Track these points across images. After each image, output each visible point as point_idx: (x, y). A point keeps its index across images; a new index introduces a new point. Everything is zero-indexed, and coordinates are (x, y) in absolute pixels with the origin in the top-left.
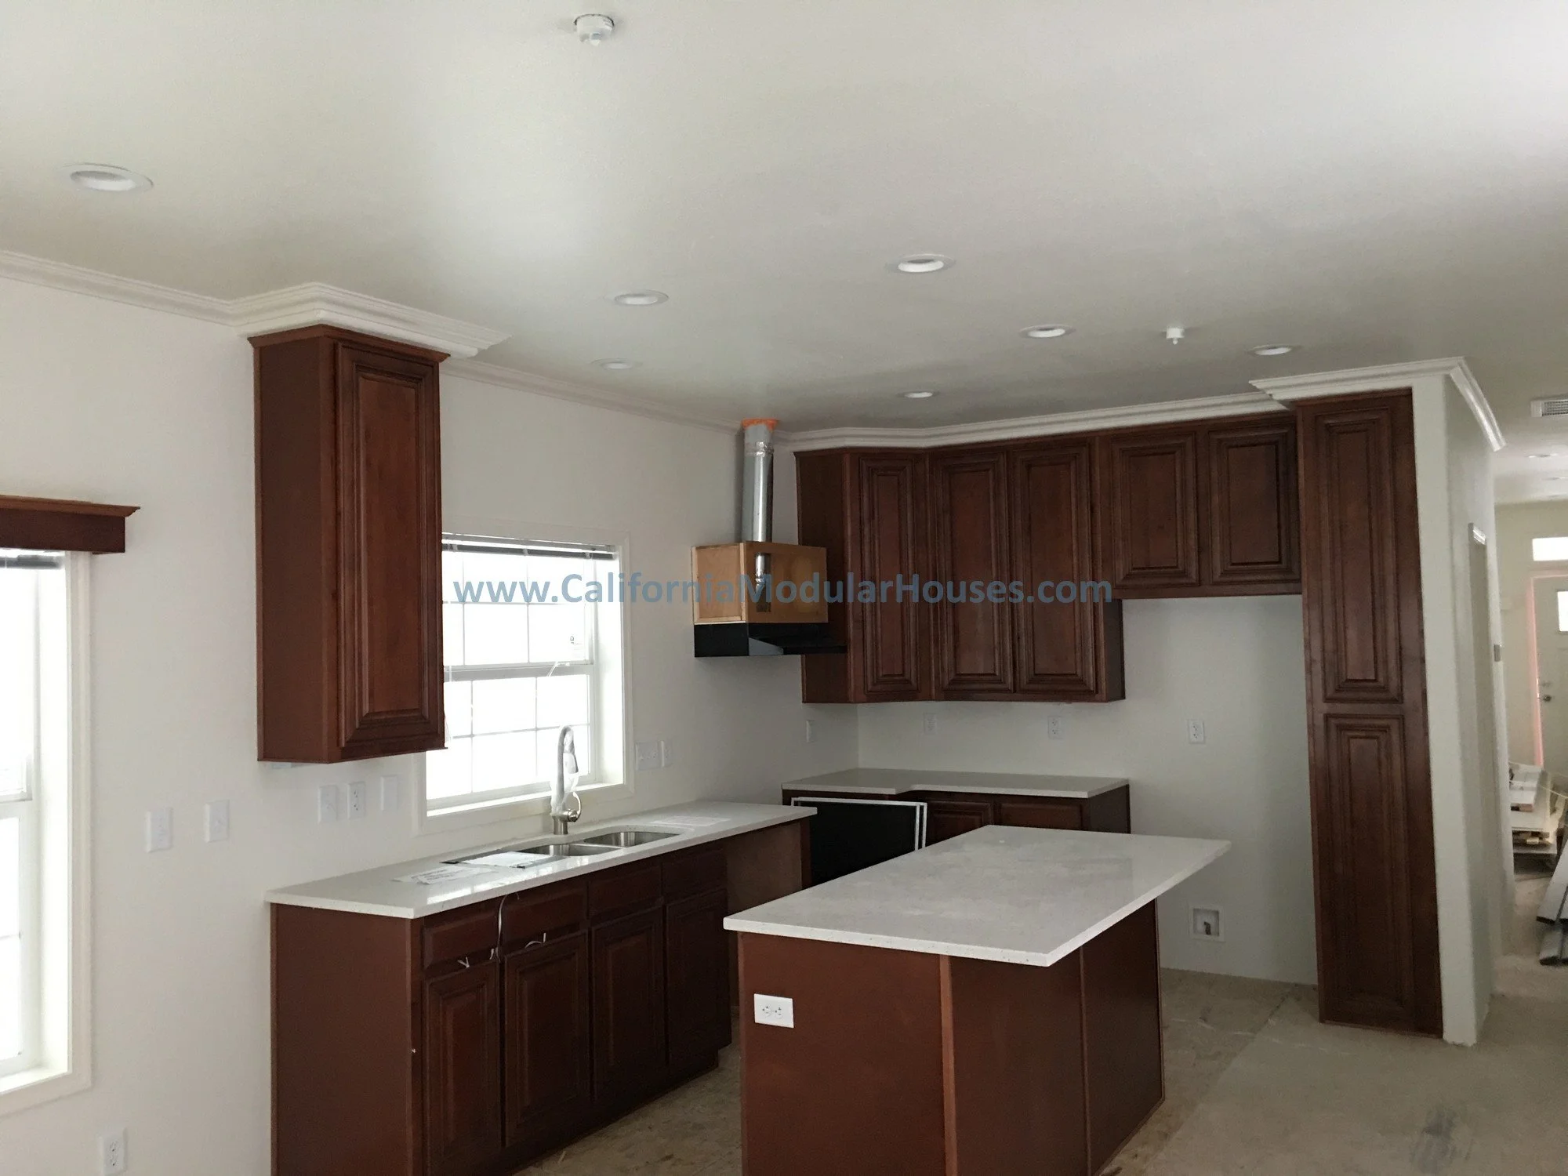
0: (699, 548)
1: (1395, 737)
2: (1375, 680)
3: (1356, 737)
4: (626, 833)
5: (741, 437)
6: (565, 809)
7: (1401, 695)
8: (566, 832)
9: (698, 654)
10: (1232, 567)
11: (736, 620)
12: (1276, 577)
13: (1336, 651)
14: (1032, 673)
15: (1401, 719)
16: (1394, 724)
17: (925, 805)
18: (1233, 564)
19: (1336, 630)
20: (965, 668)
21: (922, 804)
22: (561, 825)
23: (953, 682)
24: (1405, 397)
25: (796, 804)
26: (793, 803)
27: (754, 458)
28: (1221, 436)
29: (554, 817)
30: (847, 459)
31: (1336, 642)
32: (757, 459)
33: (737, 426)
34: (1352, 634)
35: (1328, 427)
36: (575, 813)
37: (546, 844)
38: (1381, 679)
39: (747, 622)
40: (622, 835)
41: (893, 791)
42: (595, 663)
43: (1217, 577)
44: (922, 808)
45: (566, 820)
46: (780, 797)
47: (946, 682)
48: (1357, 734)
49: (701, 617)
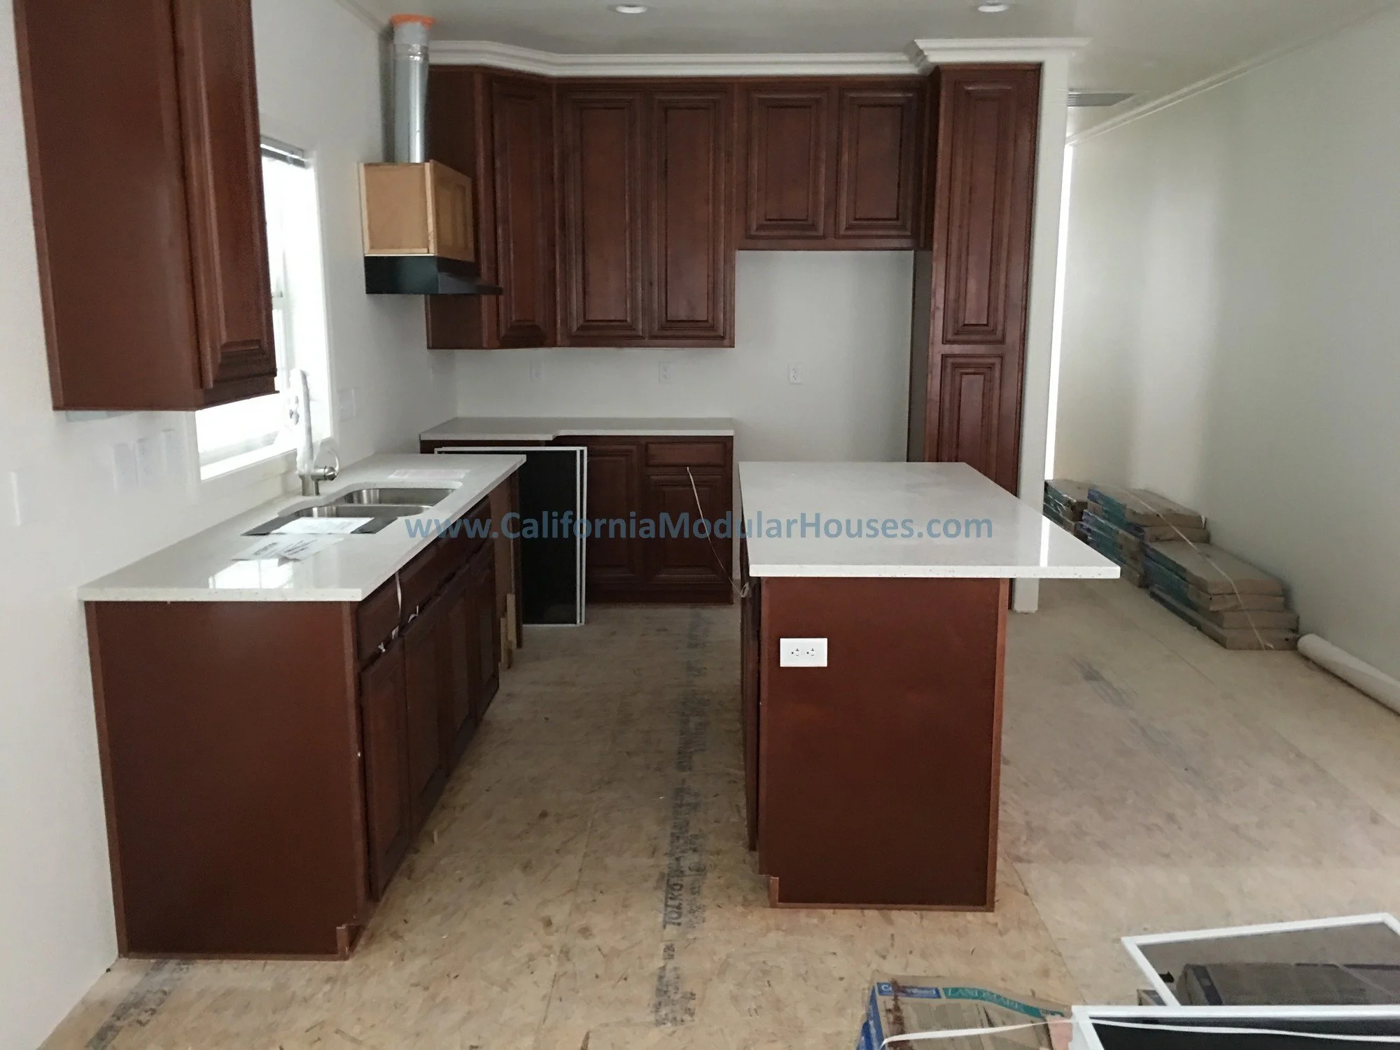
0: (368, 165)
1: (997, 374)
2: (987, 325)
3: (967, 374)
4: (368, 490)
5: (388, 35)
6: (316, 467)
7: (1004, 336)
8: (318, 493)
9: (368, 292)
10: (855, 222)
11: (422, 252)
12: (893, 233)
13: (957, 300)
14: (664, 320)
15: (1002, 357)
16: (997, 361)
17: (585, 449)
18: (856, 219)
19: (959, 280)
20: (596, 314)
21: (581, 448)
22: (312, 484)
23: (581, 328)
24: (1036, 71)
25: (440, 453)
26: (436, 453)
27: (408, 62)
28: (853, 95)
29: (302, 477)
30: (478, 80)
31: (958, 293)
32: (413, 66)
33: (385, 21)
34: (972, 286)
35: (968, 93)
36: (332, 469)
37: (310, 507)
38: (991, 324)
39: (436, 255)
40: (364, 491)
41: (550, 437)
42: (284, 296)
43: (842, 232)
44: (582, 452)
45: (318, 479)
46: (418, 447)
47: (575, 329)
48: (967, 371)
49: (372, 247)
